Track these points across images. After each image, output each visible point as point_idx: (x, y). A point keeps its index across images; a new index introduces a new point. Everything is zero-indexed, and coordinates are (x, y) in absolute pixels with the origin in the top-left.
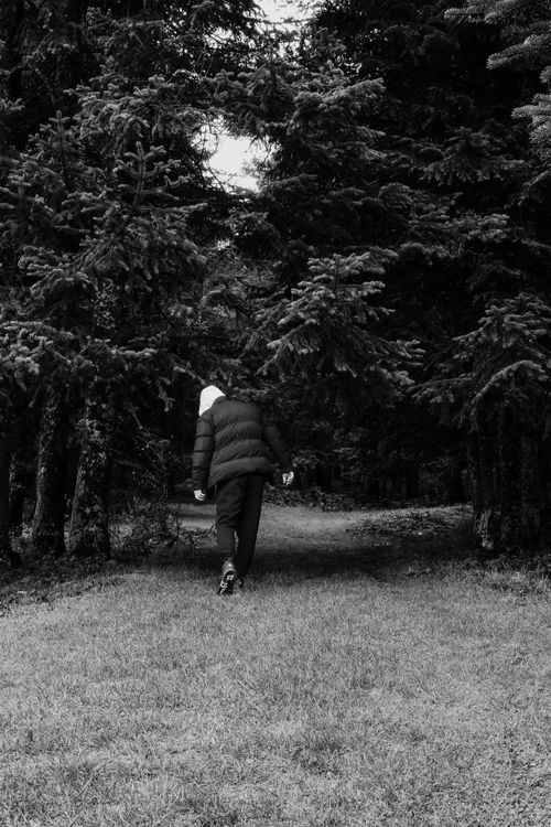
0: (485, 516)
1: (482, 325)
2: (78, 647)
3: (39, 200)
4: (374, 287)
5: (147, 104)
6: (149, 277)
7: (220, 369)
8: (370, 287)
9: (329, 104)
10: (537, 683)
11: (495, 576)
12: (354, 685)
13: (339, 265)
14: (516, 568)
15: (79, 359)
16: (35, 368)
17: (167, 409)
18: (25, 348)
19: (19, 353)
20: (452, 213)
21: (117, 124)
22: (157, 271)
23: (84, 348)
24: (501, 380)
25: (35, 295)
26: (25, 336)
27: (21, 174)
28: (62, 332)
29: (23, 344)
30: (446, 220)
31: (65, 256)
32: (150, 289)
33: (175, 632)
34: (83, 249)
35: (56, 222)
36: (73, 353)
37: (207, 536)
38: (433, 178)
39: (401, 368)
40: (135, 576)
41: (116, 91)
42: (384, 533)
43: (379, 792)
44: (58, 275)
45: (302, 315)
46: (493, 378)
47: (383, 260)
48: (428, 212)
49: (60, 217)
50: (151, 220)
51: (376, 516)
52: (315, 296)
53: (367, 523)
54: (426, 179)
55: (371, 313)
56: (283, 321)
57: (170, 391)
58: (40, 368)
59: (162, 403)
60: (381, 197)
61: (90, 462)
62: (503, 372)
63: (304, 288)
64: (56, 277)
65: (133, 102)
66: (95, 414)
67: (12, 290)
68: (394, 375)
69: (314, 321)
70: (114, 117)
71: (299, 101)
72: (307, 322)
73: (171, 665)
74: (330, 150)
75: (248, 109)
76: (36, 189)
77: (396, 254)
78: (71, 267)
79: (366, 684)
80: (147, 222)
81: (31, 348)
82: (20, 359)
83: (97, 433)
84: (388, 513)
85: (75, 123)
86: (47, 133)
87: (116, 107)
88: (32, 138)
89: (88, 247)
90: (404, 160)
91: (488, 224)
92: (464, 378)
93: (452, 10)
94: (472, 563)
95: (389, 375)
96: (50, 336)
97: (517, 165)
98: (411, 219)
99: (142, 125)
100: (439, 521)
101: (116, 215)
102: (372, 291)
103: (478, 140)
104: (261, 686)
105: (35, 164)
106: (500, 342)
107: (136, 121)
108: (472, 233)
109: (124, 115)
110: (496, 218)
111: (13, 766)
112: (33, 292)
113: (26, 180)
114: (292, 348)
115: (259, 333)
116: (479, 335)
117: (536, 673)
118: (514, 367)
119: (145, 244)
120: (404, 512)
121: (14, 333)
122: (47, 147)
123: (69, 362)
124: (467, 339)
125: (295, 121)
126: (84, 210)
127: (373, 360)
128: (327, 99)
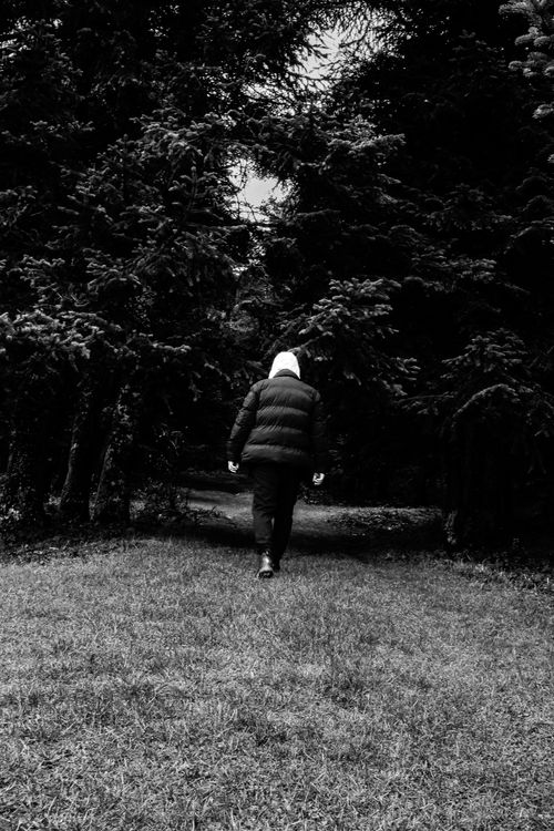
0: (452, 516)
1: (467, 351)
2: (116, 593)
3: (101, 209)
4: (383, 310)
5: (201, 136)
6: (191, 284)
7: (244, 369)
8: (380, 310)
9: (357, 152)
10: (514, 651)
11: (461, 565)
12: (362, 641)
13: (355, 288)
14: (478, 561)
15: (125, 350)
16: (87, 353)
17: (195, 399)
18: (79, 335)
19: (74, 339)
20: (449, 256)
21: (175, 150)
22: (198, 280)
23: (129, 341)
24: (480, 399)
25: (92, 290)
26: (79, 325)
27: (87, 186)
28: (112, 325)
29: (78, 332)
30: (443, 260)
31: (119, 260)
32: (191, 295)
33: (199, 587)
34: (135, 255)
35: (114, 230)
36: (120, 343)
37: (208, 516)
38: (434, 224)
39: (397, 382)
40: (153, 541)
41: (175, 123)
42: (359, 525)
43: (403, 726)
44: (114, 275)
45: (320, 328)
46: (474, 397)
47: (389, 289)
48: (429, 252)
49: (117, 226)
50: (197, 235)
51: (352, 511)
52: (333, 312)
53: (345, 516)
54: (428, 225)
55: (379, 331)
56: (303, 331)
57: (199, 384)
58: (91, 354)
59: (192, 394)
60: (391, 236)
61: (118, 442)
62: (483, 392)
63: (324, 304)
64: (111, 277)
65: (189, 133)
66: (127, 400)
67: (71, 285)
68: (392, 387)
69: (330, 334)
70: (173, 144)
71: (332, 146)
72: (324, 334)
73: (201, 613)
74: (352, 191)
75: (287, 149)
76: (99, 200)
77: (399, 285)
78: (125, 269)
79: (372, 641)
80: (193, 237)
81: (85, 335)
82: (75, 343)
83: (127, 417)
84: (362, 510)
85: (136, 146)
86: (114, 153)
87: (176, 135)
88: (100, 155)
89: (139, 254)
90: (411, 208)
91: (480, 266)
92: (447, 395)
93: (516, 62)
94: (442, 554)
95: (388, 386)
96: (102, 326)
97: (505, 220)
98: (414, 256)
99: (196, 153)
100: (405, 519)
101: (167, 229)
102: (381, 313)
103: (475, 195)
104: (285, 635)
105: (101, 178)
106: (482, 367)
107: (191, 150)
108: (465, 273)
109: (182, 144)
110: (486, 262)
111: (82, 682)
112: (89, 288)
113: (91, 191)
114: (309, 356)
115: (281, 341)
116: (465, 359)
117: (513, 644)
118: (493, 388)
119: (190, 255)
120: (376, 510)
121: (69, 322)
122: (112, 165)
123: (116, 350)
124: (454, 362)
125: (327, 164)
126: (141, 221)
127: (375, 372)
128: (355, 147)
